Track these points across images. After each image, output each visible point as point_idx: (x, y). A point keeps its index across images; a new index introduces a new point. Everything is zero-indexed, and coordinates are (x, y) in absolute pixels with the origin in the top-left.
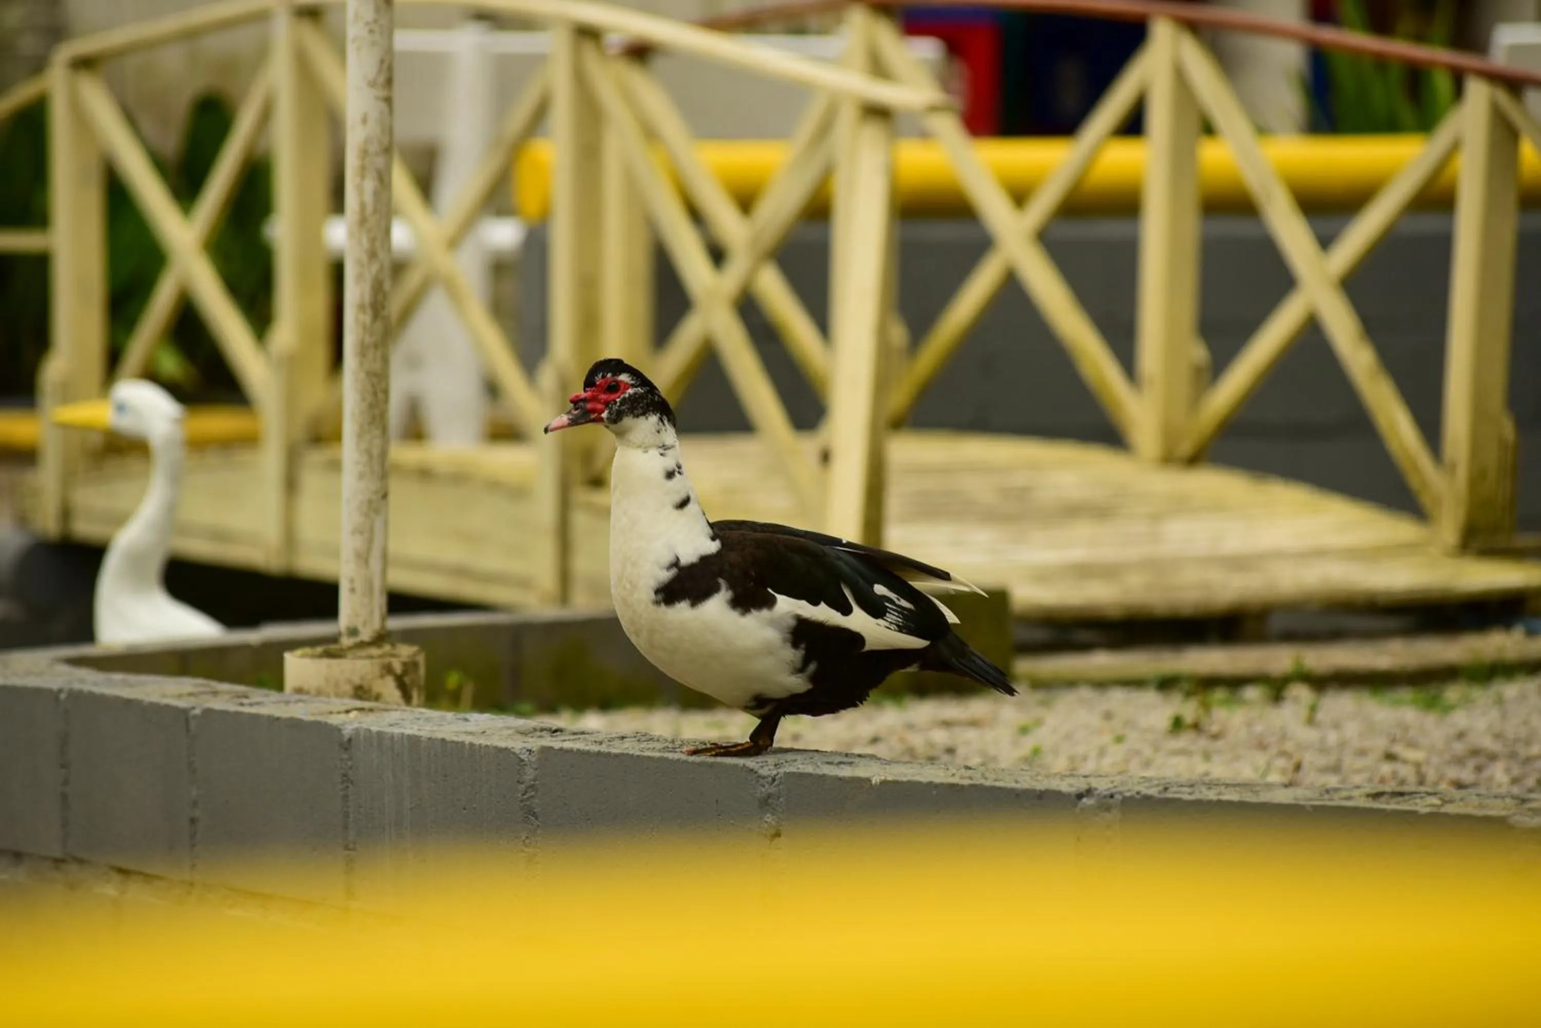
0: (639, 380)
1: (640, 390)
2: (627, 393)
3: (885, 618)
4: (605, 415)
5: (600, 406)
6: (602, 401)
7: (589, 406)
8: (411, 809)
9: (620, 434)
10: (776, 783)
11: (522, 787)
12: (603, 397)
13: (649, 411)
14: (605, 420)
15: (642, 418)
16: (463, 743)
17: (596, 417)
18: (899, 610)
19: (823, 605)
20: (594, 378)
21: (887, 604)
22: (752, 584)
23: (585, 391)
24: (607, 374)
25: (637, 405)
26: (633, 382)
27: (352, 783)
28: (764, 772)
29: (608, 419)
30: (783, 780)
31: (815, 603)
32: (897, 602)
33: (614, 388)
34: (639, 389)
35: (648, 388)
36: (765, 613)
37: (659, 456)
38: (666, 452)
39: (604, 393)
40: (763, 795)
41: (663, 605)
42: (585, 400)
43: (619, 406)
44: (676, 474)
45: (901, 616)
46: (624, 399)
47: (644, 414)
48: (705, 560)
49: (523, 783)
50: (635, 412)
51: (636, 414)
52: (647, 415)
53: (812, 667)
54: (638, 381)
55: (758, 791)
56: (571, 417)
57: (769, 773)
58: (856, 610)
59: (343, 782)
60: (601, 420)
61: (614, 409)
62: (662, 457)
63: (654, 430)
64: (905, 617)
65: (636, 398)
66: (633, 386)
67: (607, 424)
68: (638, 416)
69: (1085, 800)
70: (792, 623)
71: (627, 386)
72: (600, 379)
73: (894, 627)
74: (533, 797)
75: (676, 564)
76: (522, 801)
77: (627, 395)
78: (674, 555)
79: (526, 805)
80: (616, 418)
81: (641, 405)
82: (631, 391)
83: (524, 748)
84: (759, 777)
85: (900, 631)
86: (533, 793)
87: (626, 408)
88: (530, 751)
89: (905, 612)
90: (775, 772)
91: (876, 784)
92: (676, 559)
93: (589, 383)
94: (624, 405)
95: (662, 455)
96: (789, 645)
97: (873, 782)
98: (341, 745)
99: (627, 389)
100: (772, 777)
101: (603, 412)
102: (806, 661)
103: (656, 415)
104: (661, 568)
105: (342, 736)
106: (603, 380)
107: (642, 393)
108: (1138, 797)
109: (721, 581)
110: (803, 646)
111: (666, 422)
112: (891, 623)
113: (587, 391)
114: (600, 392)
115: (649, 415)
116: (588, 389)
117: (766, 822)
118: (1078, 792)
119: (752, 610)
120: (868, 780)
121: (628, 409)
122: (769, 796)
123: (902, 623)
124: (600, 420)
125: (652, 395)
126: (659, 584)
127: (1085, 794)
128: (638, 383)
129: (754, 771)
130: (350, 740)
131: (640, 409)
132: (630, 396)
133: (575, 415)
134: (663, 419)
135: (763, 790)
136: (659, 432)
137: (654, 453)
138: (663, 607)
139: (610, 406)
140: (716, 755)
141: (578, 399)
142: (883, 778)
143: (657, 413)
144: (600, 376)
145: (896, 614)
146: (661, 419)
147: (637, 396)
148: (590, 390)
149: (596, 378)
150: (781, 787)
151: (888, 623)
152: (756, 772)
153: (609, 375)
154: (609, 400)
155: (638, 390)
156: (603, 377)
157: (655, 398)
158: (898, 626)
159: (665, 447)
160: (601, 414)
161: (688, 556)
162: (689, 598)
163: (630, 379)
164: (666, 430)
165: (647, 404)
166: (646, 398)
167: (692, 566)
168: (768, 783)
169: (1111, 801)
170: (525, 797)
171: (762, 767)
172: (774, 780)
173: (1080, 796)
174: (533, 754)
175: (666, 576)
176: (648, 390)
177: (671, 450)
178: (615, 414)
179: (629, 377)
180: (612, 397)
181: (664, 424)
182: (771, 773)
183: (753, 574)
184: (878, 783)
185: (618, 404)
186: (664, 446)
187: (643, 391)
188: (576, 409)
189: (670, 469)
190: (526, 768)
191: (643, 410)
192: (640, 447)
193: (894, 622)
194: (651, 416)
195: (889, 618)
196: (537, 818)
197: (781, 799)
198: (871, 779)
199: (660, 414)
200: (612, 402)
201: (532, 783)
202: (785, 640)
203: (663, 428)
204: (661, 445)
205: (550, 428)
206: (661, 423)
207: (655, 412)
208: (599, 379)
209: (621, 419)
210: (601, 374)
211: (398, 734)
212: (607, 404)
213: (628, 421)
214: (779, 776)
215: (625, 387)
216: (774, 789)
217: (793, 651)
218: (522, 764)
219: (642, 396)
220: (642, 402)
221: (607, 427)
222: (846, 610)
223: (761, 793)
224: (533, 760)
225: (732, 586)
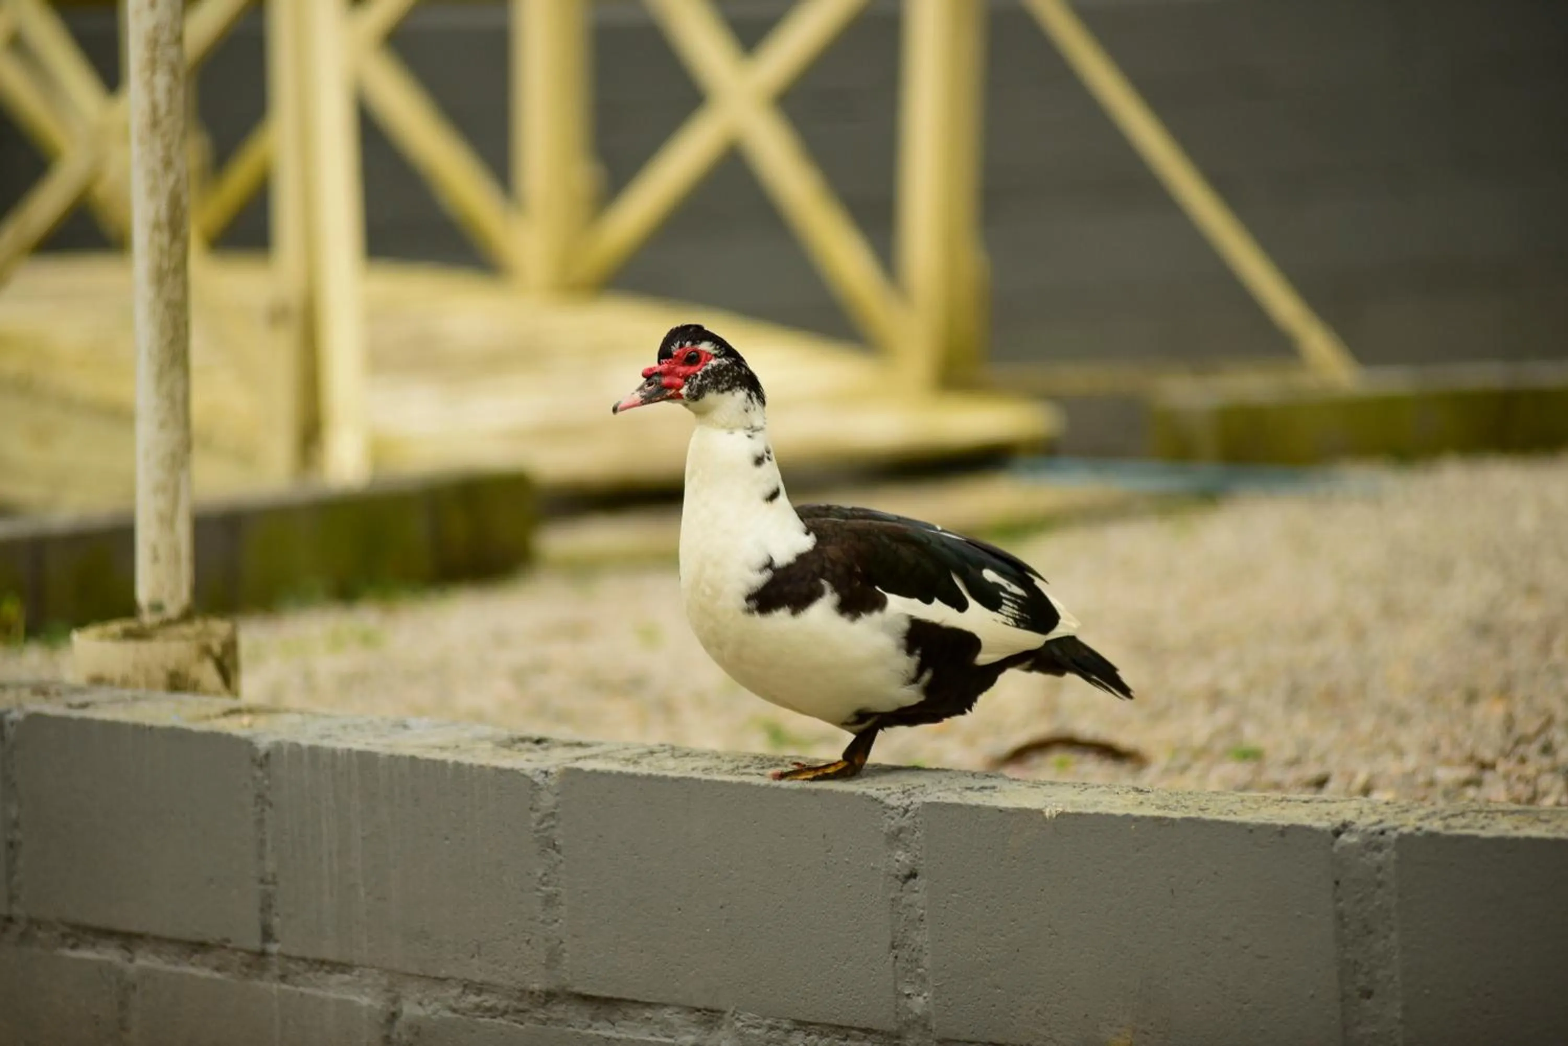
0: (723, 349)
1: (725, 361)
2: (710, 365)
3: (1000, 610)
4: (684, 391)
5: (678, 381)
6: (681, 375)
7: (665, 381)
8: (363, 838)
9: (701, 413)
10: (909, 814)
11: (535, 816)
12: (681, 370)
13: (735, 385)
14: (684, 396)
15: (728, 394)
16: (444, 763)
17: (674, 393)
18: (1013, 598)
19: (937, 602)
20: (670, 348)
21: (1002, 594)
22: (859, 583)
23: (659, 362)
24: (686, 342)
25: (722, 378)
26: (716, 352)
27: (271, 805)
28: (892, 801)
29: (688, 395)
30: (920, 811)
31: (928, 601)
32: (1009, 589)
33: (693, 359)
34: (724, 359)
35: (733, 359)
36: (876, 616)
37: (746, 438)
38: (756, 433)
39: (683, 365)
40: (893, 829)
41: (756, 613)
42: (660, 374)
43: (701, 381)
44: (766, 460)
45: (1016, 606)
46: (706, 372)
47: (729, 389)
48: (802, 558)
49: (537, 810)
50: (720, 387)
51: (720, 389)
52: (734, 390)
53: (927, 676)
54: (722, 351)
55: (886, 825)
56: (644, 394)
57: (899, 803)
58: (973, 604)
59: (256, 804)
60: (680, 396)
61: (694, 384)
62: (749, 440)
63: (741, 409)
64: (1021, 608)
65: (719, 370)
66: (716, 356)
67: (687, 402)
68: (722, 391)
69: (1343, 837)
70: (906, 625)
71: (709, 357)
72: (677, 349)
73: (1011, 622)
74: (553, 827)
75: (769, 565)
76: (536, 832)
77: (709, 368)
78: (768, 557)
79: (542, 836)
80: (697, 395)
81: (727, 378)
82: (714, 362)
83: (537, 769)
84: (887, 807)
85: (1018, 626)
86: (553, 823)
87: (709, 382)
88: (546, 773)
89: (1019, 601)
90: (907, 802)
91: (1051, 817)
92: (769, 559)
93: (664, 353)
94: (706, 379)
95: (749, 436)
96: (903, 652)
97: (1047, 814)
98: (254, 760)
99: (710, 359)
100: (903, 808)
101: (681, 387)
102: (921, 670)
103: (743, 390)
104: (752, 570)
105: (256, 750)
106: (682, 350)
107: (727, 365)
108: (1419, 833)
109: (824, 582)
110: (918, 652)
111: (755, 399)
112: (1007, 616)
113: (663, 364)
114: (676, 364)
115: (736, 390)
116: (663, 361)
117: (898, 861)
118: (1333, 828)
119: (863, 615)
120: (1040, 812)
121: (712, 384)
122: (901, 830)
123: (1019, 615)
124: (677, 397)
125: (739, 367)
126: (751, 588)
127: (1341, 829)
128: (722, 353)
129: (879, 800)
130: (267, 755)
131: (725, 384)
132: (713, 368)
133: (650, 392)
134: (752, 395)
135: (893, 822)
136: (746, 411)
137: (741, 434)
138: (757, 616)
139: (690, 380)
140: (814, 779)
141: (651, 373)
142: (1060, 809)
143: (745, 387)
144: (677, 345)
145: (1011, 604)
146: (749, 396)
147: (721, 368)
148: (666, 362)
149: (672, 347)
150: (918, 820)
151: (1004, 617)
152: (882, 802)
153: (688, 344)
154: (689, 373)
155: (723, 361)
156: (681, 346)
157: (741, 370)
158: (1015, 620)
159: (753, 429)
160: (678, 389)
161: (784, 556)
162: (789, 605)
163: (713, 347)
164: (755, 409)
165: (733, 377)
166: (732, 370)
167: (789, 567)
168: (898, 814)
169: (1382, 838)
170: (542, 827)
171: (888, 795)
172: (906, 811)
173: (1337, 833)
174: (550, 777)
175: (759, 579)
176: (733, 361)
177: (761, 431)
178: (695, 390)
179: (712, 345)
180: (692, 369)
181: (752, 402)
182: (902, 803)
183: (859, 570)
184: (1054, 816)
185: (700, 378)
186: (752, 427)
187: (728, 362)
188: (650, 385)
189: (759, 454)
190: (542, 792)
191: (729, 384)
192: (723, 427)
193: (1011, 615)
194: (739, 391)
195: (1004, 610)
196: (559, 852)
197: (918, 834)
198: (1044, 810)
199: (749, 389)
200: (692, 376)
201: (553, 810)
202: (899, 647)
203: (752, 407)
204: (749, 426)
205: (619, 408)
206: (749, 400)
207: (743, 387)
208: (675, 349)
209: (703, 395)
210: (679, 342)
211: (343, 750)
212: (686, 378)
213: (711, 397)
214: (912, 807)
215: (706, 357)
216: (908, 822)
217: (908, 658)
218: (536, 788)
219: (726, 368)
220: (727, 375)
221: (686, 405)
222: (961, 606)
223: (890, 826)
224: (552, 783)
225: (837, 588)
